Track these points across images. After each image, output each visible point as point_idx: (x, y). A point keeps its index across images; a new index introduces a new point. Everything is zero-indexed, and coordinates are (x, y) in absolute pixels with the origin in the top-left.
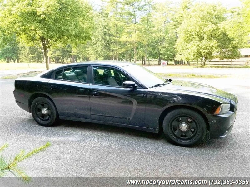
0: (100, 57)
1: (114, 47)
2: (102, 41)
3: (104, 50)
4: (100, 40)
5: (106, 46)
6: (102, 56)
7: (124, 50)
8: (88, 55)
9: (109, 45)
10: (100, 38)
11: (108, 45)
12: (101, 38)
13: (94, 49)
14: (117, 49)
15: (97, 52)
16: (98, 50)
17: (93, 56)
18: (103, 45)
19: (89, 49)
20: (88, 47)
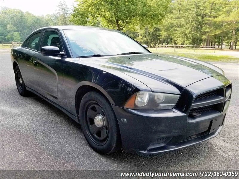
0: (187, 39)
1: (206, 29)
2: (192, 22)
3: (193, 32)
4: (190, 22)
5: (197, 28)
6: (191, 39)
7: (218, 32)
8: (175, 38)
9: (202, 27)
10: (191, 19)
11: (199, 27)
12: (193, 20)
13: (183, 31)
14: (210, 30)
15: (186, 34)
16: (186, 32)
17: (181, 39)
18: (193, 27)
19: (176, 32)
20: (177, 30)
